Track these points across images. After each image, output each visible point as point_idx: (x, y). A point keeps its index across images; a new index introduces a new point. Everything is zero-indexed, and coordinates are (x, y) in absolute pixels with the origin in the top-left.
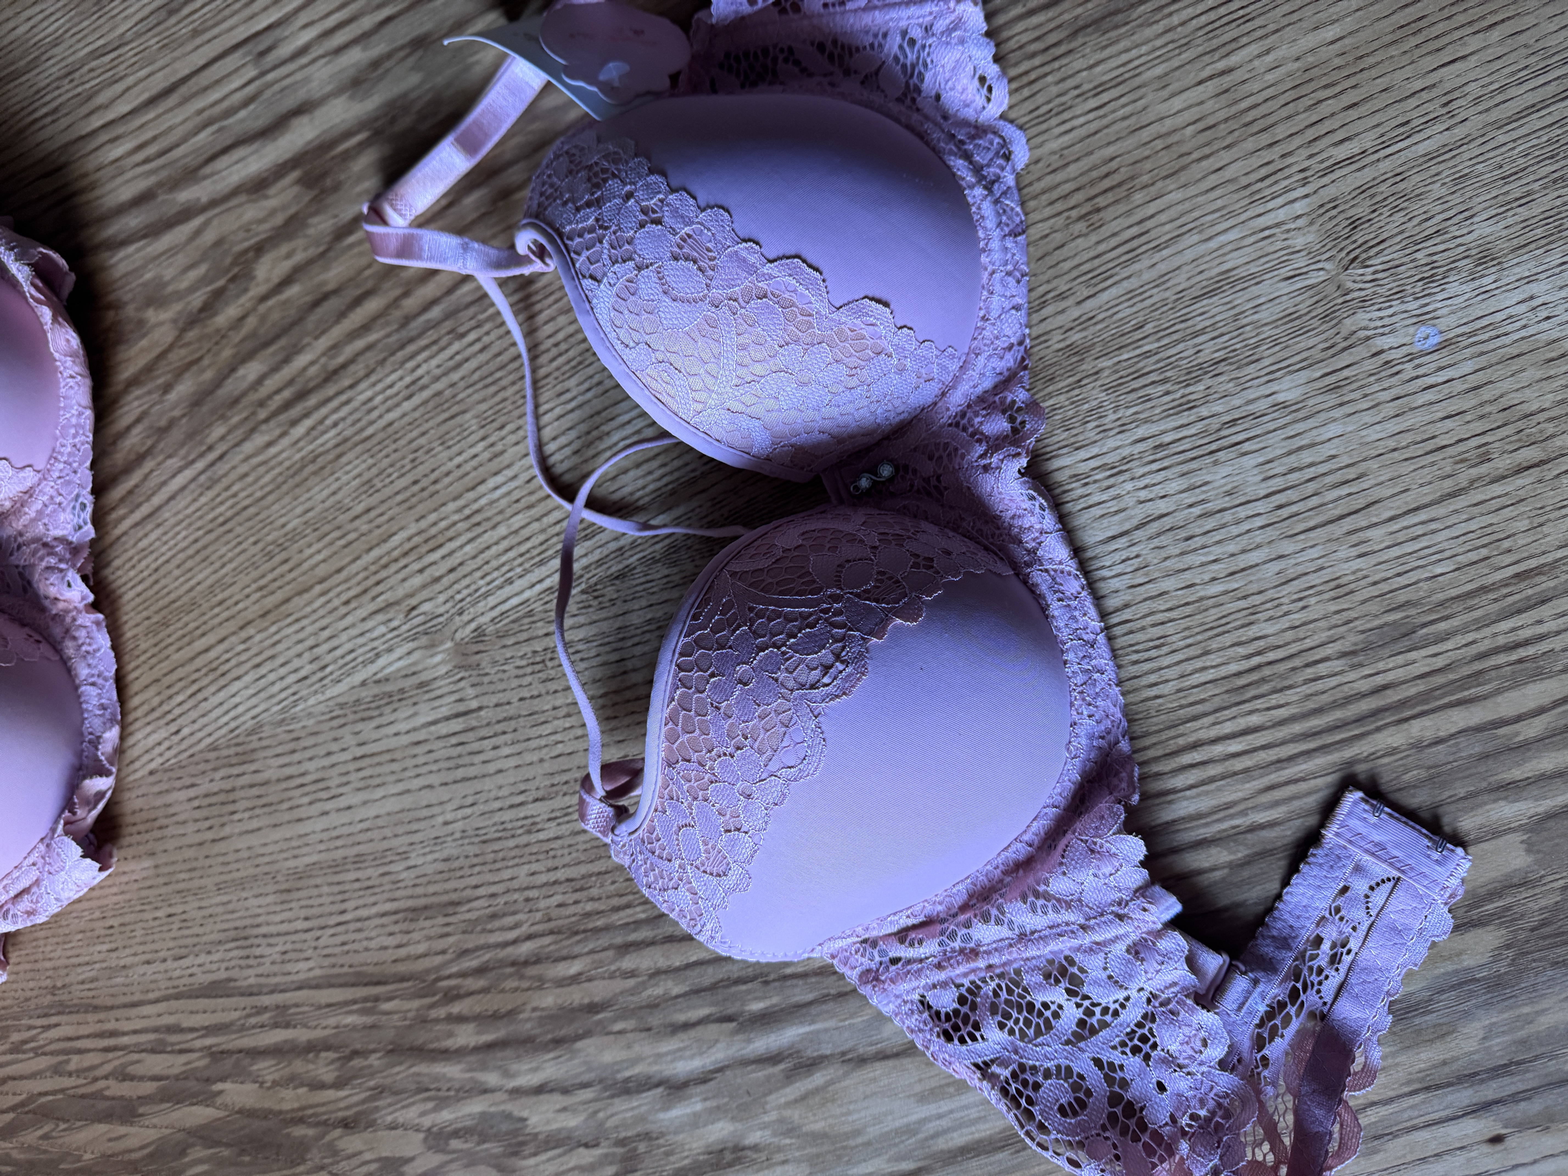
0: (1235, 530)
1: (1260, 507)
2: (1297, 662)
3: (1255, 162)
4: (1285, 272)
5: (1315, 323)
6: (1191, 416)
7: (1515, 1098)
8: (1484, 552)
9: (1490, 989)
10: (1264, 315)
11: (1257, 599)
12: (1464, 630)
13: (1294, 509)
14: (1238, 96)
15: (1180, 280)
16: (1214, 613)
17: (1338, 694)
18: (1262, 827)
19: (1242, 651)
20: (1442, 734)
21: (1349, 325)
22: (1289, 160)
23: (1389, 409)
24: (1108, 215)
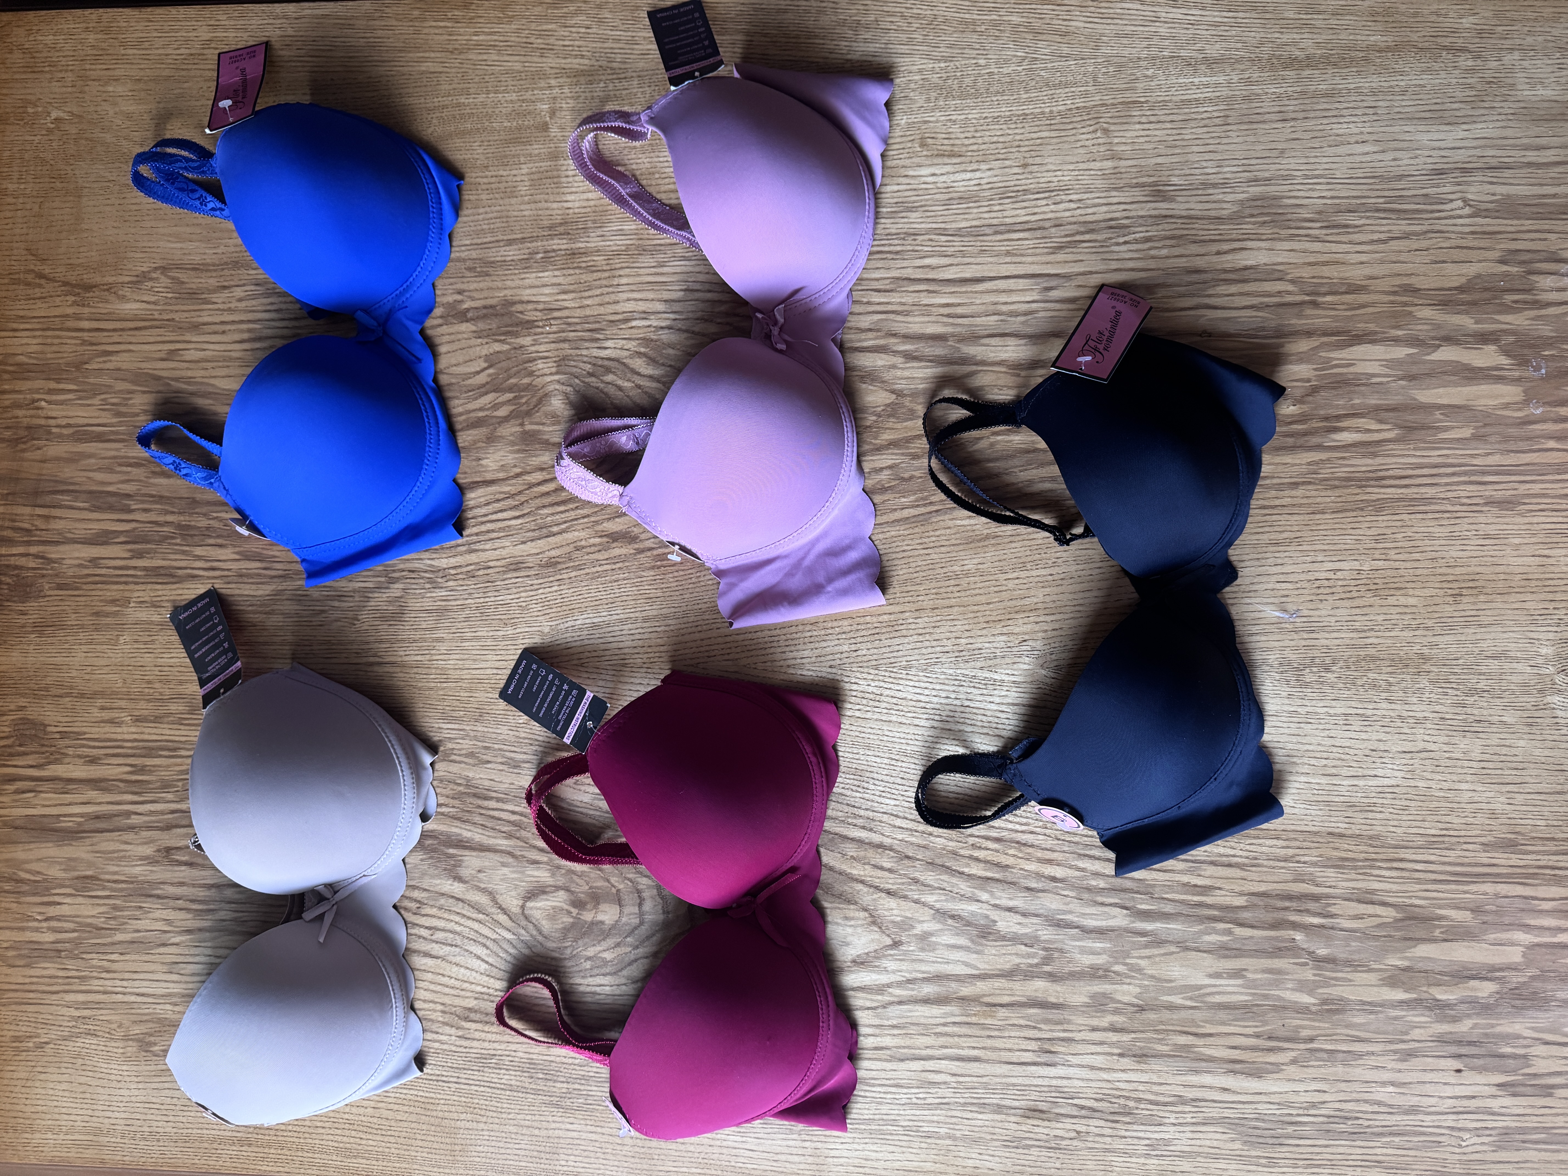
0: (1460, 771)
1: (1474, 764)
2: (1462, 840)
3: (1541, 605)
4: (1532, 663)
5: (1535, 692)
6: (1462, 711)
7: (1473, 1056)
8: (1561, 823)
9: (1482, 1008)
10: (1514, 678)
11: (1455, 805)
13: (1489, 771)
14: (1547, 570)
15: (1484, 645)
16: (1435, 804)
17: (1473, 861)
18: (1415, 906)
19: (1440, 825)
20: (1510, 894)
21: (1549, 699)
22: (1556, 612)
23: (1550, 744)
24: (1465, 600)
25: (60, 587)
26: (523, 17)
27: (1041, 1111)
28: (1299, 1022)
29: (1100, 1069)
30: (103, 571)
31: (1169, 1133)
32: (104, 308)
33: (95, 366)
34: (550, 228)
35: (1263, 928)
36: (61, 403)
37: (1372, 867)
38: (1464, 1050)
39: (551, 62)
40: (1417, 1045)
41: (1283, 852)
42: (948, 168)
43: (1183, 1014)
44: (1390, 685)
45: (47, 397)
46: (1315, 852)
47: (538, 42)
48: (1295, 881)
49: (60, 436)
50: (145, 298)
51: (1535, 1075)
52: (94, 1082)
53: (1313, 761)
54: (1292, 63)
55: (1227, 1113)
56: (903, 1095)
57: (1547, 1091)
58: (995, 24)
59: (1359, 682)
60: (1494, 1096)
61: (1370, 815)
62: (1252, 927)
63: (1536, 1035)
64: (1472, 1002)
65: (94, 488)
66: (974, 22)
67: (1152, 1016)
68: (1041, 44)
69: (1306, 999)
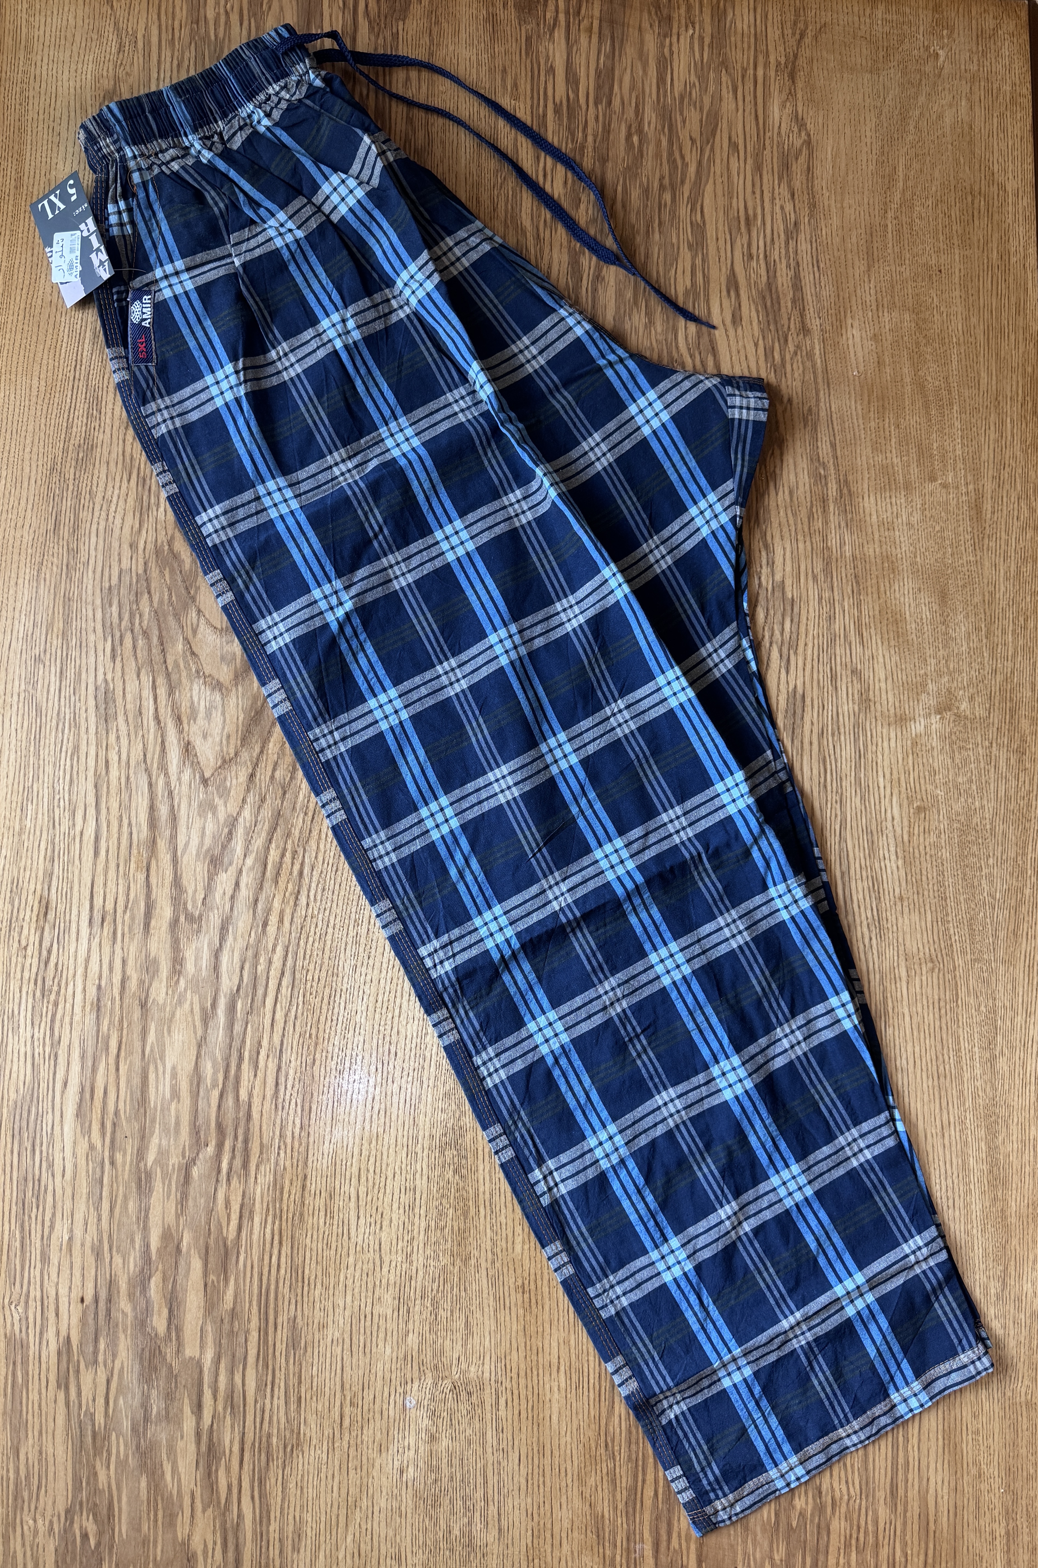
0: (363, 1294)
1: (369, 1309)
2: (299, 1297)
3: (514, 1365)
4: (462, 1358)
5: (436, 1362)
6: (418, 1296)
7: (96, 1314)
8: (315, 1389)
9: (142, 1321)
10: (448, 1343)
11: (331, 1292)
12: (287, 1368)
13: (362, 1321)
14: (546, 1370)
15: (478, 1315)
16: (332, 1273)
17: (280, 1308)
19: (312, 1277)
21: (429, 1374)
22: (509, 1379)
23: (387, 1376)
24: (520, 1296)
25: (528, 39)
26: (1026, 462)
27: (46, 914)
28: (129, 1151)
29: (86, 968)
30: (542, 78)
31: (25, 1033)
32: (775, 88)
33: (724, 79)
34: (846, 481)
35: (218, 1117)
36: (692, 48)
37: (275, 1217)
38: (102, 1304)
39: (989, 486)
40: (107, 1260)
41: (289, 1134)
42: (898, 830)
43: (137, 1044)
44: (442, 1229)
45: (696, 35)
46: (288, 1164)
47: (1005, 475)
48: (262, 1145)
49: (662, 46)
50: (783, 125)
51: (78, 1372)
52: (75, 49)
53: (372, 1160)
54: (992, 1133)
55: (43, 1085)
56: (62, 786)
57: (63, 1384)
58: (1023, 872)
59: (444, 1201)
60: (58, 1333)
61: (322, 1213)
62: (219, 1106)
63: (116, 1372)
64: (148, 1310)
65: (617, 73)
66: (1024, 854)
67: (137, 1014)
68: (1006, 912)
69: (151, 1157)
